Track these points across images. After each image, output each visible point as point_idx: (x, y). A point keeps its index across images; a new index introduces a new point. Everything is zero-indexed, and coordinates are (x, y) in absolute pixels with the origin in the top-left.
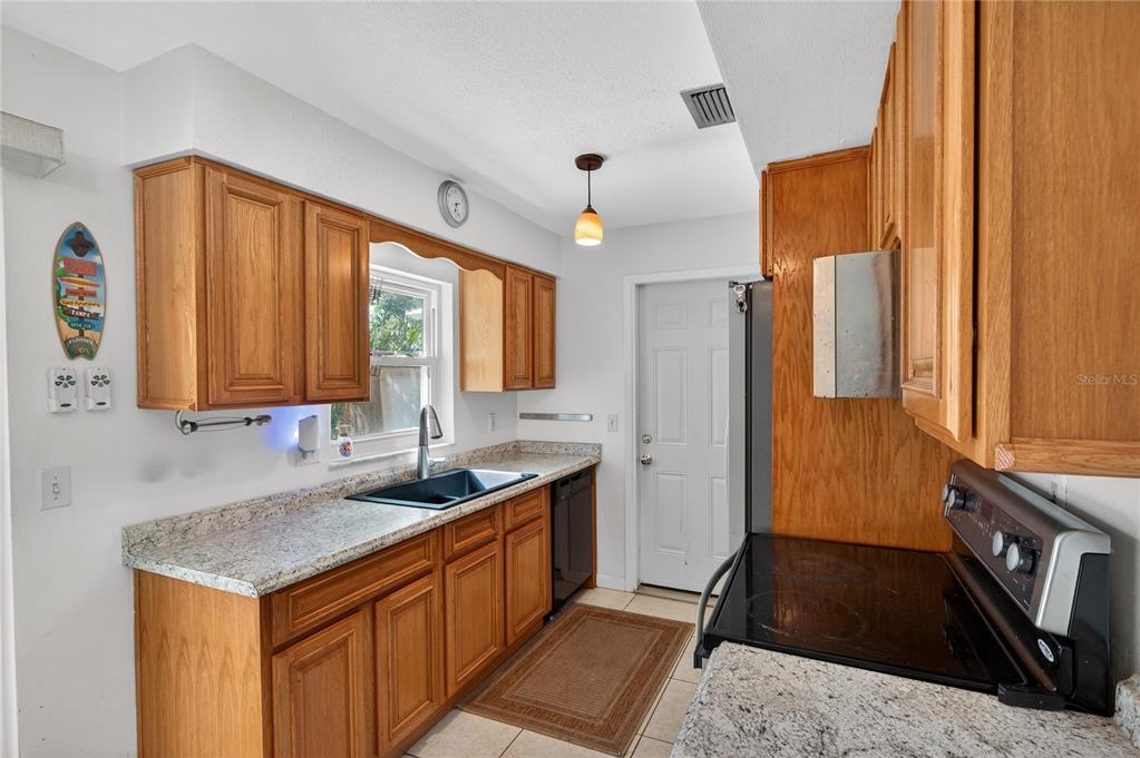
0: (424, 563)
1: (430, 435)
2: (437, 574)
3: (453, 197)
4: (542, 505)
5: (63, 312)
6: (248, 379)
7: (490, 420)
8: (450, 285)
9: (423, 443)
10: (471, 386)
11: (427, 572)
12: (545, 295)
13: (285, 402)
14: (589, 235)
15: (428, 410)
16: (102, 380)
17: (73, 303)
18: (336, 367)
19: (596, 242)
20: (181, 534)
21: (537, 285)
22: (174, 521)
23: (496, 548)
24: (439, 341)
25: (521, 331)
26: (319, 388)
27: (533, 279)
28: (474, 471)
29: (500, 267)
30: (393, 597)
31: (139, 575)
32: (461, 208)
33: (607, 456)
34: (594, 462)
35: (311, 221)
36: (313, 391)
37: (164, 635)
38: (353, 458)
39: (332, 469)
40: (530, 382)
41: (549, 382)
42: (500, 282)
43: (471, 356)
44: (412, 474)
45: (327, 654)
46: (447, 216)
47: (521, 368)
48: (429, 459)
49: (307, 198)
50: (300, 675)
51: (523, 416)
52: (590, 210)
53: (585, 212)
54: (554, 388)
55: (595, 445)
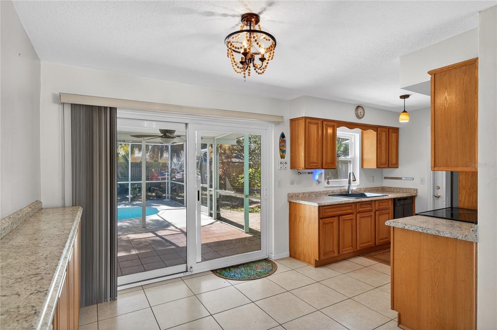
0: (350, 211)
1: (352, 180)
2: (354, 215)
3: (360, 110)
4: (390, 205)
5: (281, 150)
6: (313, 163)
7: (372, 179)
8: (359, 134)
9: (349, 183)
10: (365, 166)
11: (352, 213)
12: (394, 135)
13: (318, 168)
14: (404, 119)
15: (351, 173)
16: (286, 163)
17: (282, 148)
18: (329, 160)
19: (408, 121)
20: (297, 196)
21: (390, 132)
22: (296, 194)
23: (373, 214)
24: (355, 152)
25: (383, 148)
26: (325, 165)
27: (389, 130)
28: (365, 193)
29: (376, 128)
30: (343, 216)
31: (290, 203)
32: (362, 113)
33: (419, 193)
34: (414, 195)
35: (324, 125)
36: (324, 167)
37: (296, 216)
38: (329, 185)
39: (325, 187)
40: (387, 165)
41: (396, 166)
42: (375, 133)
43: (365, 157)
44: (346, 192)
45: (329, 223)
46: (358, 117)
47: (383, 160)
48: (351, 188)
49: (323, 120)
50: (325, 225)
51: (385, 178)
52: (405, 111)
53: (403, 112)
54: (398, 168)
55: (414, 189)
